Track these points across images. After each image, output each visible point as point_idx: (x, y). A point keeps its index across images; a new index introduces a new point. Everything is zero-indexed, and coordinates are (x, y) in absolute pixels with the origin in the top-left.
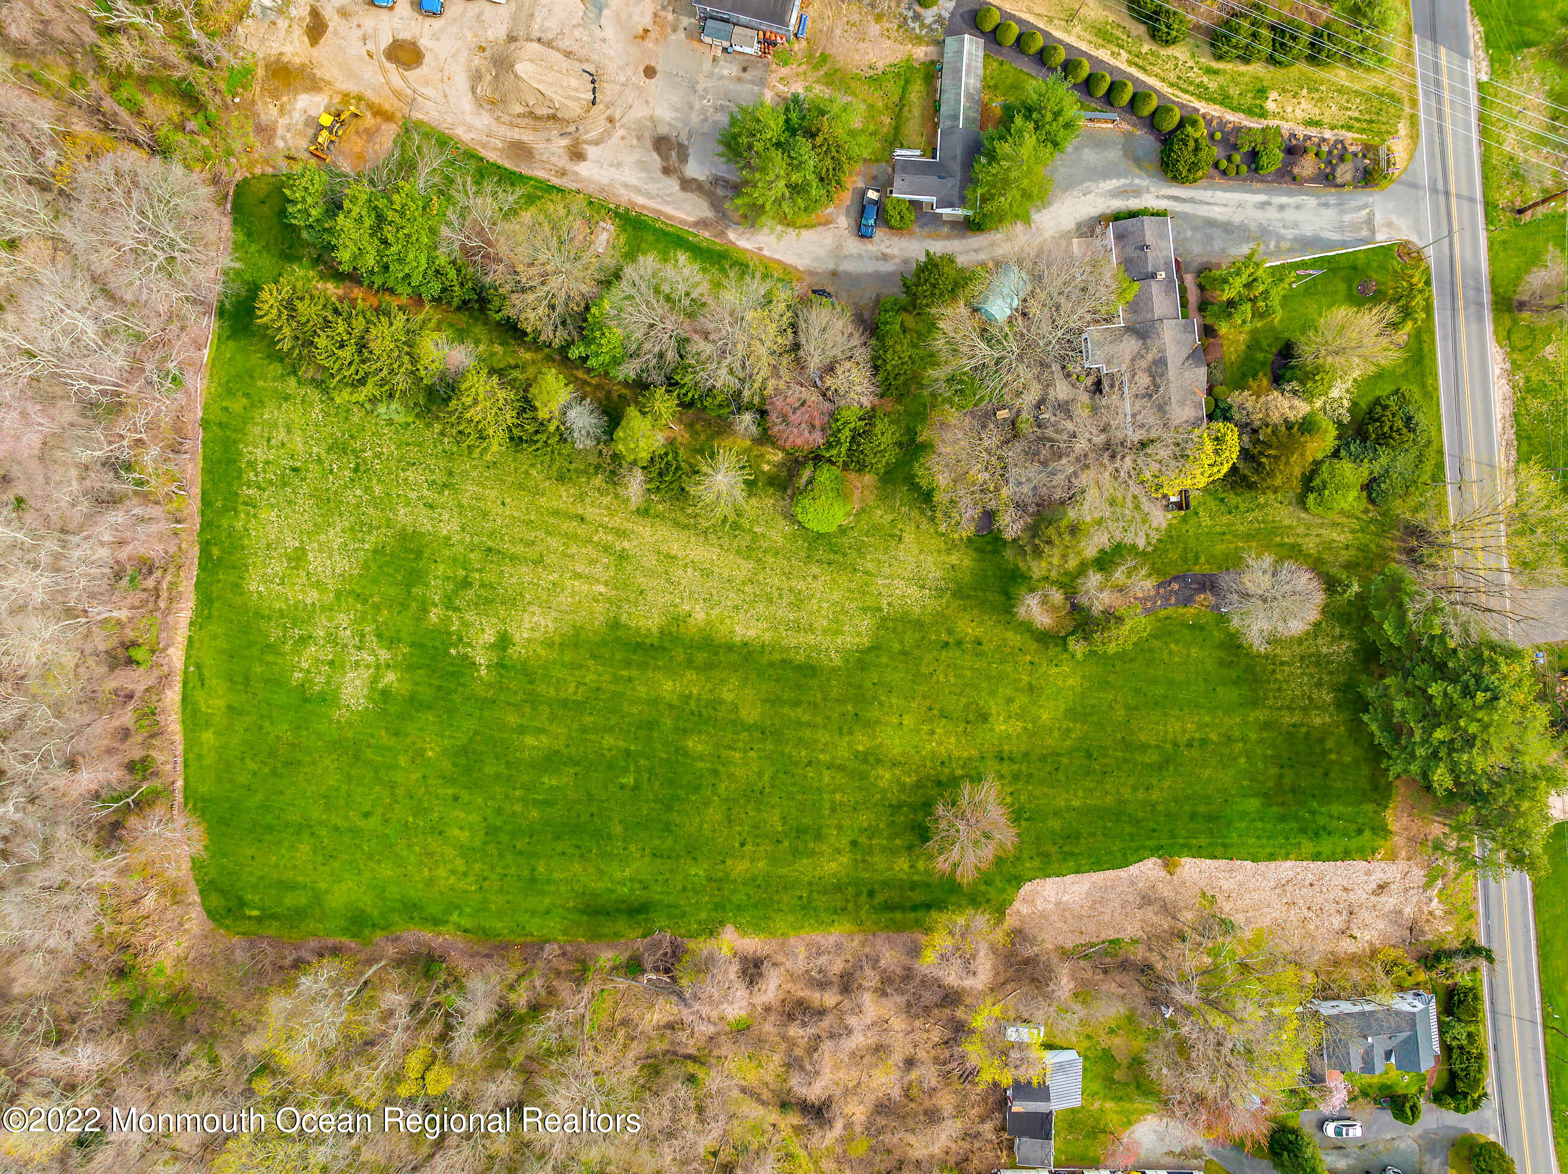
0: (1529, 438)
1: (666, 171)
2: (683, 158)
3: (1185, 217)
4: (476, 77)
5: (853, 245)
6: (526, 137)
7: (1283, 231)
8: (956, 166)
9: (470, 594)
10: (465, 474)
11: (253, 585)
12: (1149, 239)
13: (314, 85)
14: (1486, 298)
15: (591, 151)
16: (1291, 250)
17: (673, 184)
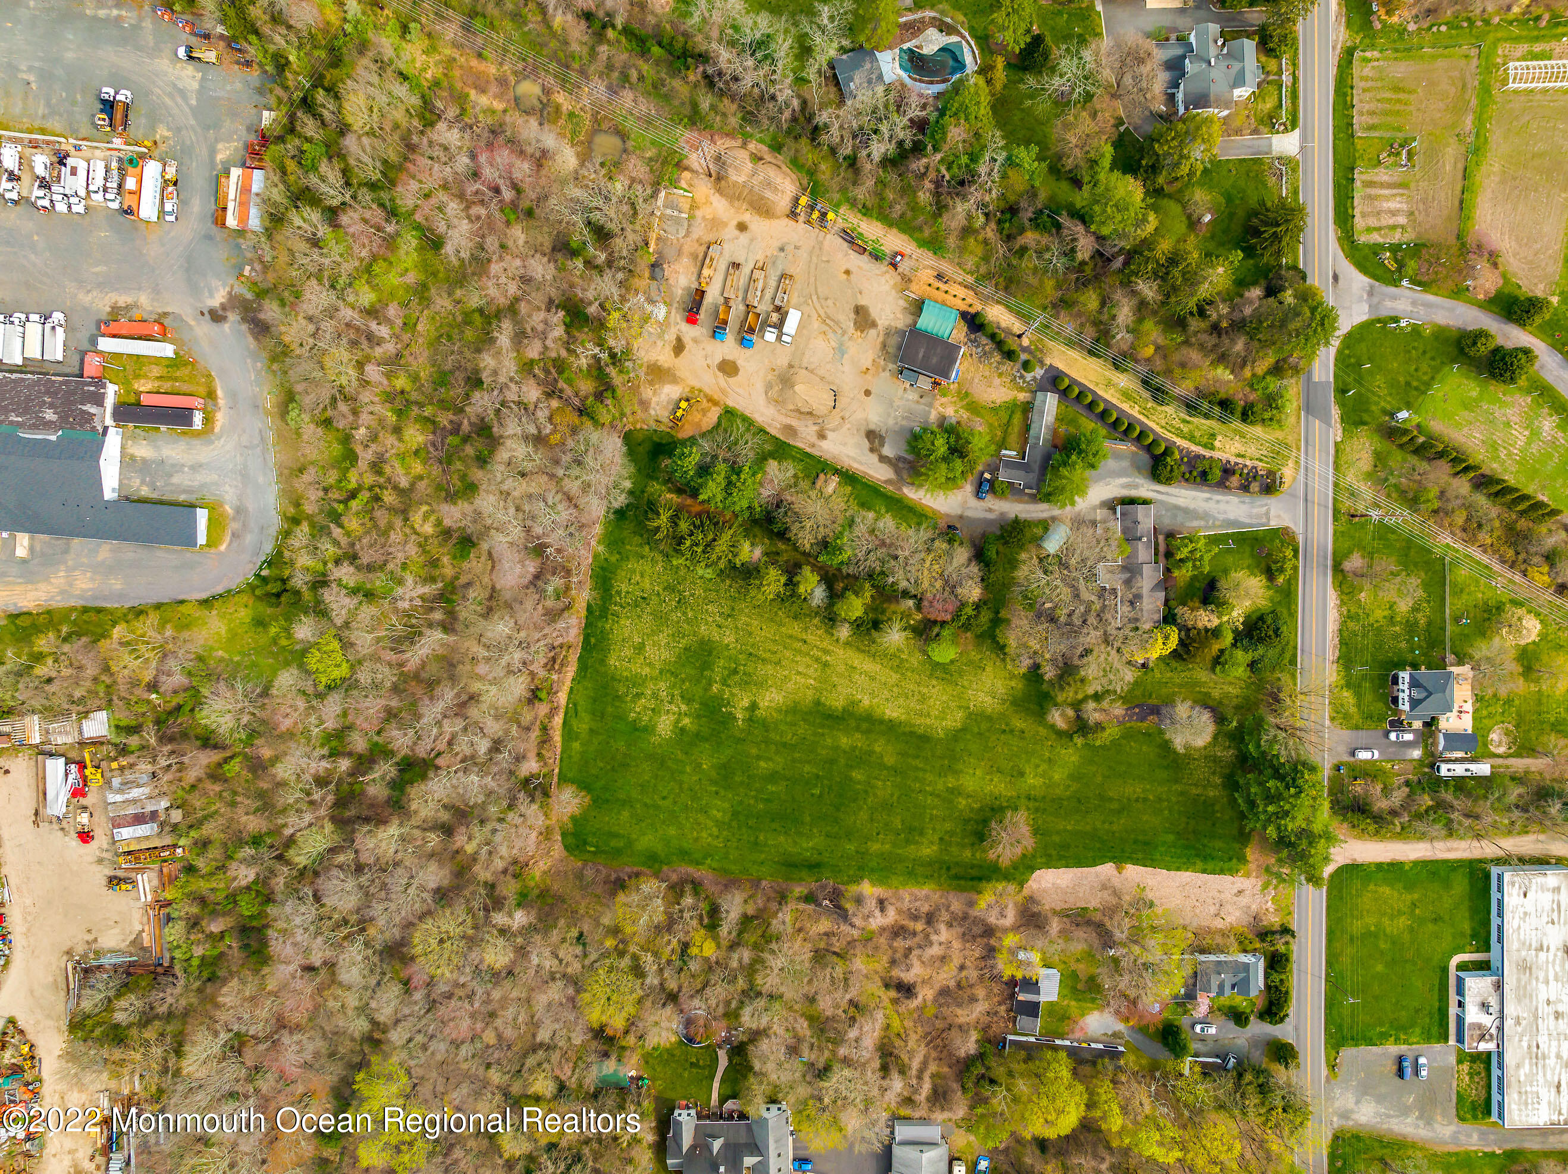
0: (1346, 644)
1: (872, 450)
2: (882, 445)
3: (1162, 502)
4: (769, 387)
5: (973, 502)
6: (794, 423)
7: (1217, 515)
8: (1036, 467)
9: (737, 678)
10: (741, 610)
11: (612, 661)
12: (1140, 518)
13: (674, 380)
14: (1329, 563)
15: (830, 435)
16: (1221, 527)
17: (874, 458)
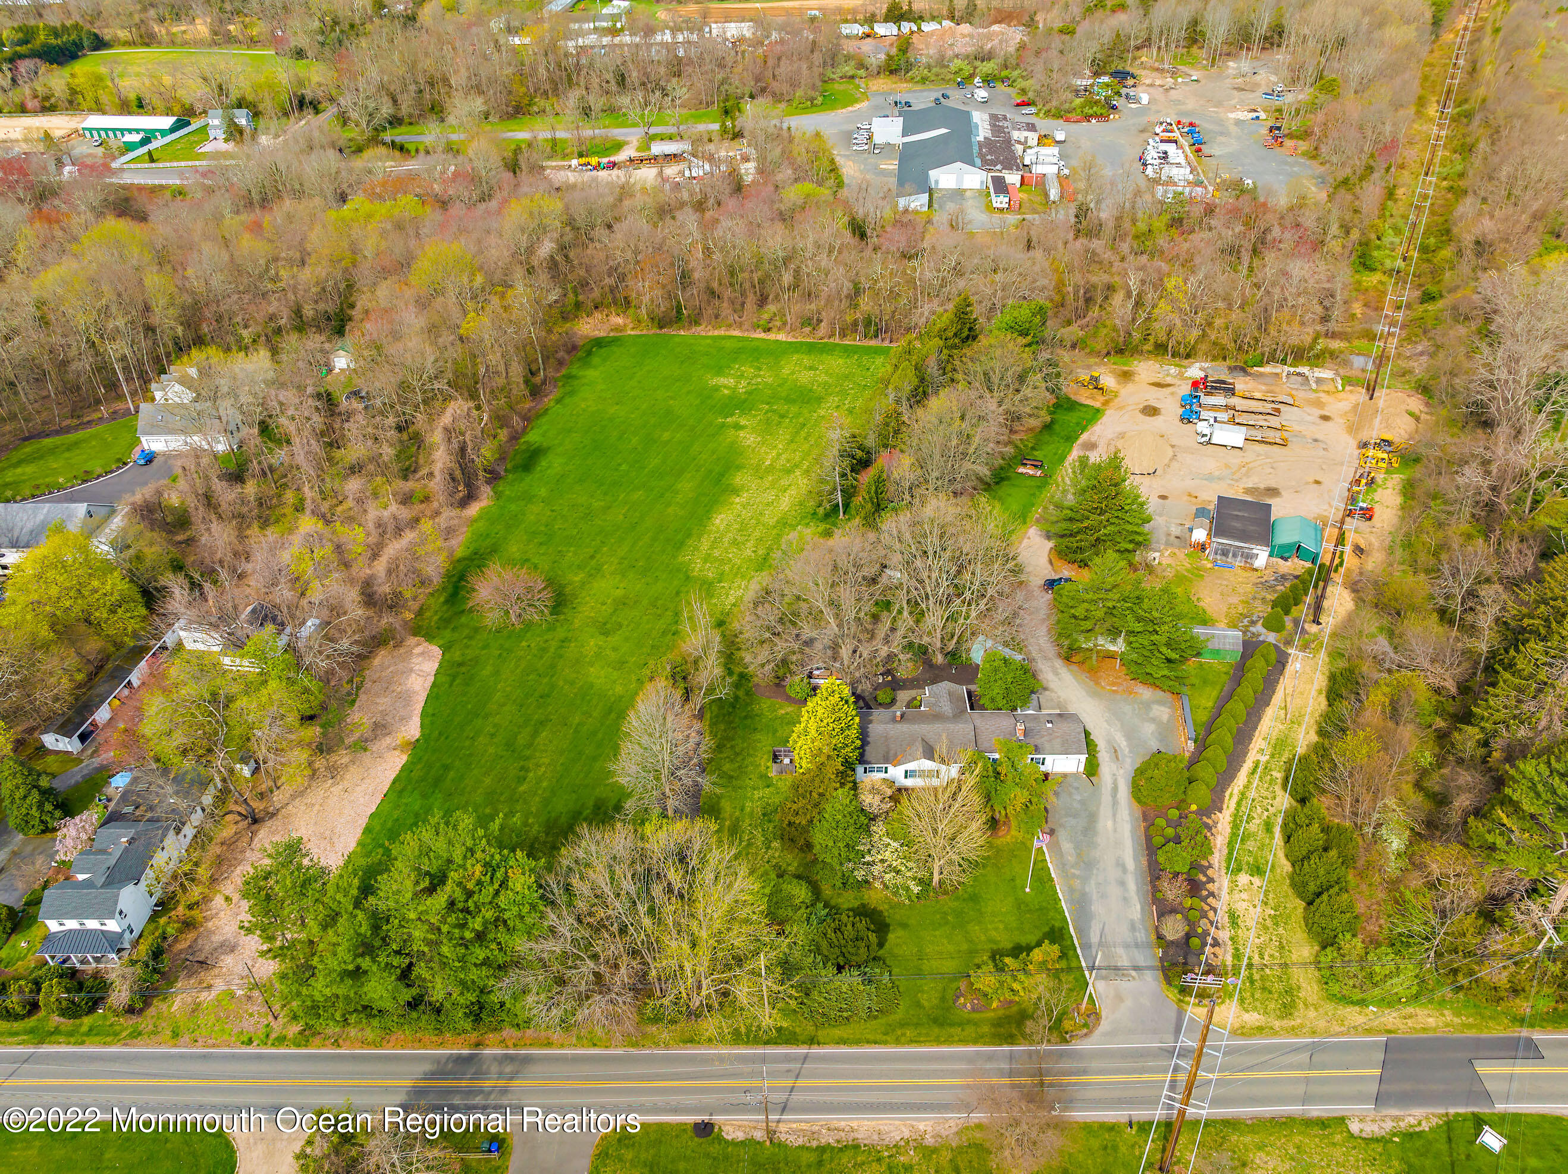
0: (820, 1163)
3: (1096, 796)
5: (1040, 580)
6: (1101, 448)
7: (1093, 882)
9: (776, 418)
13: (1123, 383)
16: (1071, 890)
